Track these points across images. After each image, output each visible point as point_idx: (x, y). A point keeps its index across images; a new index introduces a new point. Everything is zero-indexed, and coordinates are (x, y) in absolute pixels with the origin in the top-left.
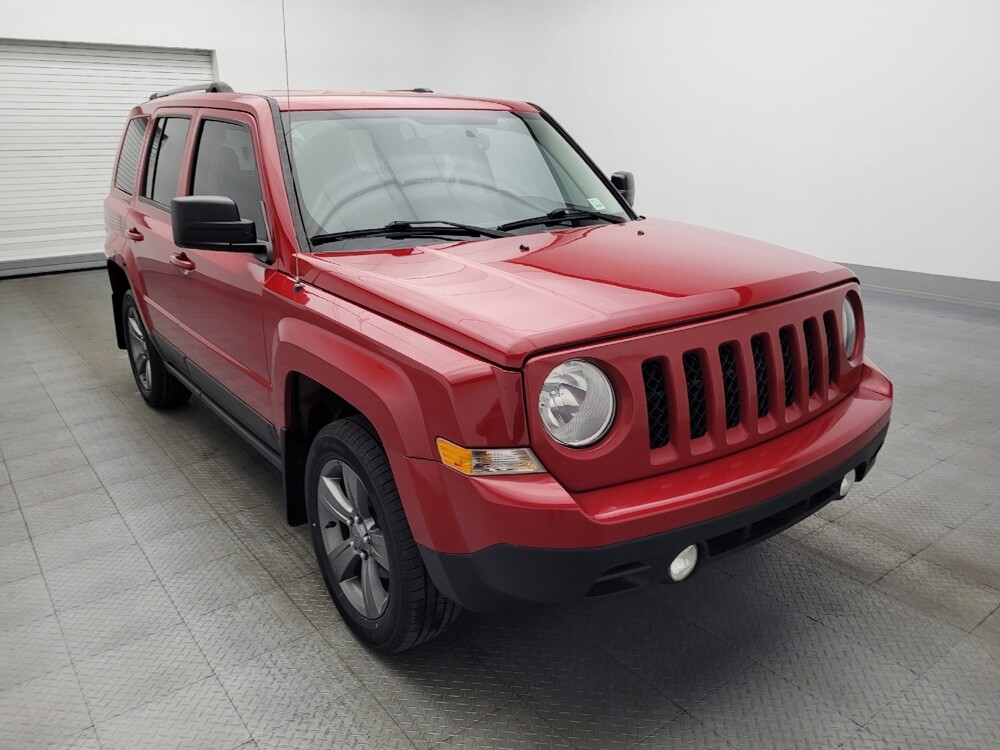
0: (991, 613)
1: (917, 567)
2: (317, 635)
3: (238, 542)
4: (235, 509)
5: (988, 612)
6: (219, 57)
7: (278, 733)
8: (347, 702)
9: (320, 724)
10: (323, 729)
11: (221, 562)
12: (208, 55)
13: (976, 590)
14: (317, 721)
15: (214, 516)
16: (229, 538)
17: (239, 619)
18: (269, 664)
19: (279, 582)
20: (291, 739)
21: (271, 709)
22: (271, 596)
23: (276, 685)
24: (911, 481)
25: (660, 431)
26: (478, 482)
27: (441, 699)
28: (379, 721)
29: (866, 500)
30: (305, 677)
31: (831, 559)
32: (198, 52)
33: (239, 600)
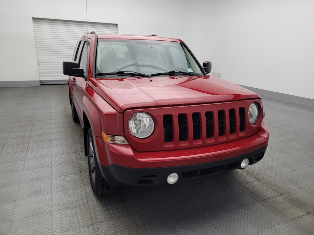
0: (298, 217)
1: (280, 199)
2: (83, 187)
3: (77, 160)
4: (80, 151)
5: (297, 216)
6: (119, 26)
7: (59, 211)
8: (81, 206)
9: (71, 211)
10: (71, 212)
11: (69, 164)
12: (116, 25)
13: (297, 209)
14: (70, 210)
15: (74, 152)
16: (75, 158)
17: (65, 180)
18: (67, 193)
19: (81, 171)
20: (61, 213)
21: (61, 204)
22: (77, 175)
23: (65, 198)
24: (294, 171)
25: (169, 137)
26: (109, 145)
27: (106, 210)
28: (87, 213)
29: (275, 175)
30: (74, 197)
31: (250, 191)
32: (113, 24)
33: (68, 175)
